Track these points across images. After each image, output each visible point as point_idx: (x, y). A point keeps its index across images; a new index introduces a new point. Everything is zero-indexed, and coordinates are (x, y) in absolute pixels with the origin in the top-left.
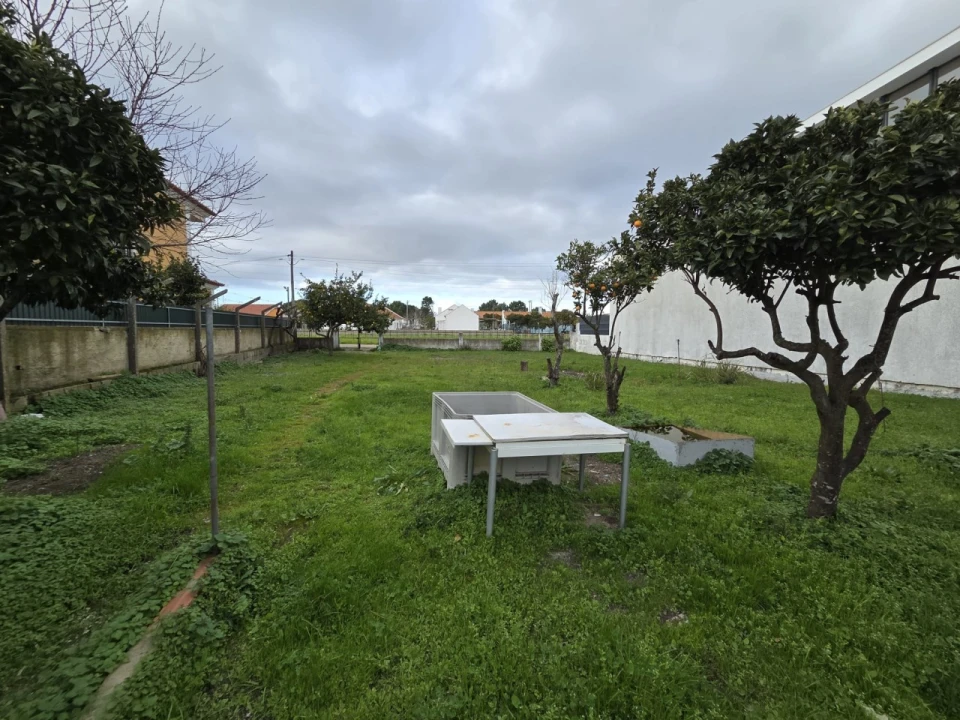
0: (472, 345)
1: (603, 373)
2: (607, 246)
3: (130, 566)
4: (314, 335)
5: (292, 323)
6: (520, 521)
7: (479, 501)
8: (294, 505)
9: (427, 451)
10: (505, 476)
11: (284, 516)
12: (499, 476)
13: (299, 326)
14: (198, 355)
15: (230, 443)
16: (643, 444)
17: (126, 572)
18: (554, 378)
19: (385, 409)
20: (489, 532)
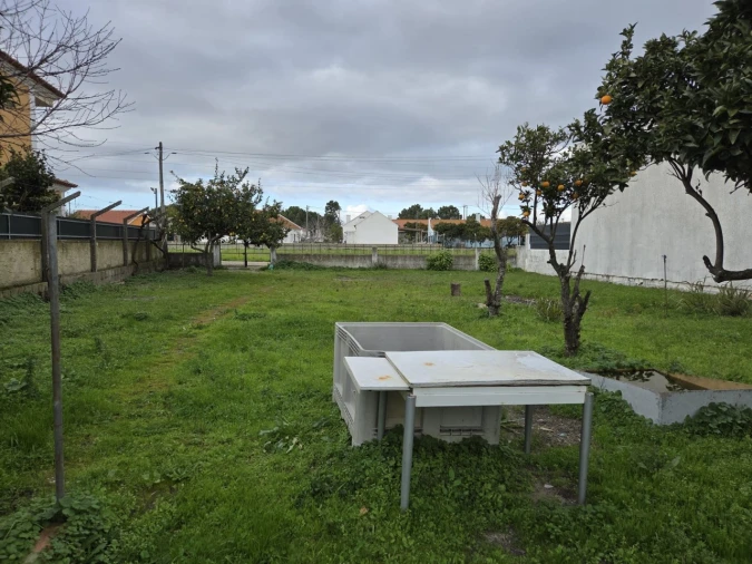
0: (389, 263)
1: (559, 300)
2: (567, 131)
4: (188, 249)
5: (162, 234)
6: (445, 492)
7: (392, 463)
8: (158, 463)
9: (328, 397)
10: (425, 431)
11: (146, 477)
12: (417, 430)
13: (171, 238)
14: (46, 274)
15: (82, 385)
16: (613, 394)
18: (494, 305)
19: (275, 344)
20: (404, 504)
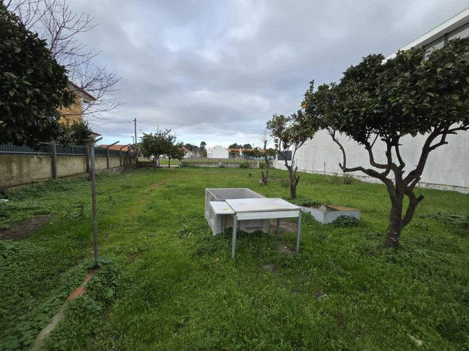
0: (225, 165)
1: (288, 179)
2: (291, 117)
3: (53, 275)
4: (146, 160)
5: (136, 154)
6: (248, 251)
7: (228, 241)
8: (136, 244)
9: (203, 217)
10: (241, 229)
11: (131, 249)
12: (238, 229)
13: (139, 156)
14: (88, 170)
15: (104, 214)
16: (308, 213)
17: (51, 278)
18: (265, 181)
19: (182, 197)
20: (233, 256)
